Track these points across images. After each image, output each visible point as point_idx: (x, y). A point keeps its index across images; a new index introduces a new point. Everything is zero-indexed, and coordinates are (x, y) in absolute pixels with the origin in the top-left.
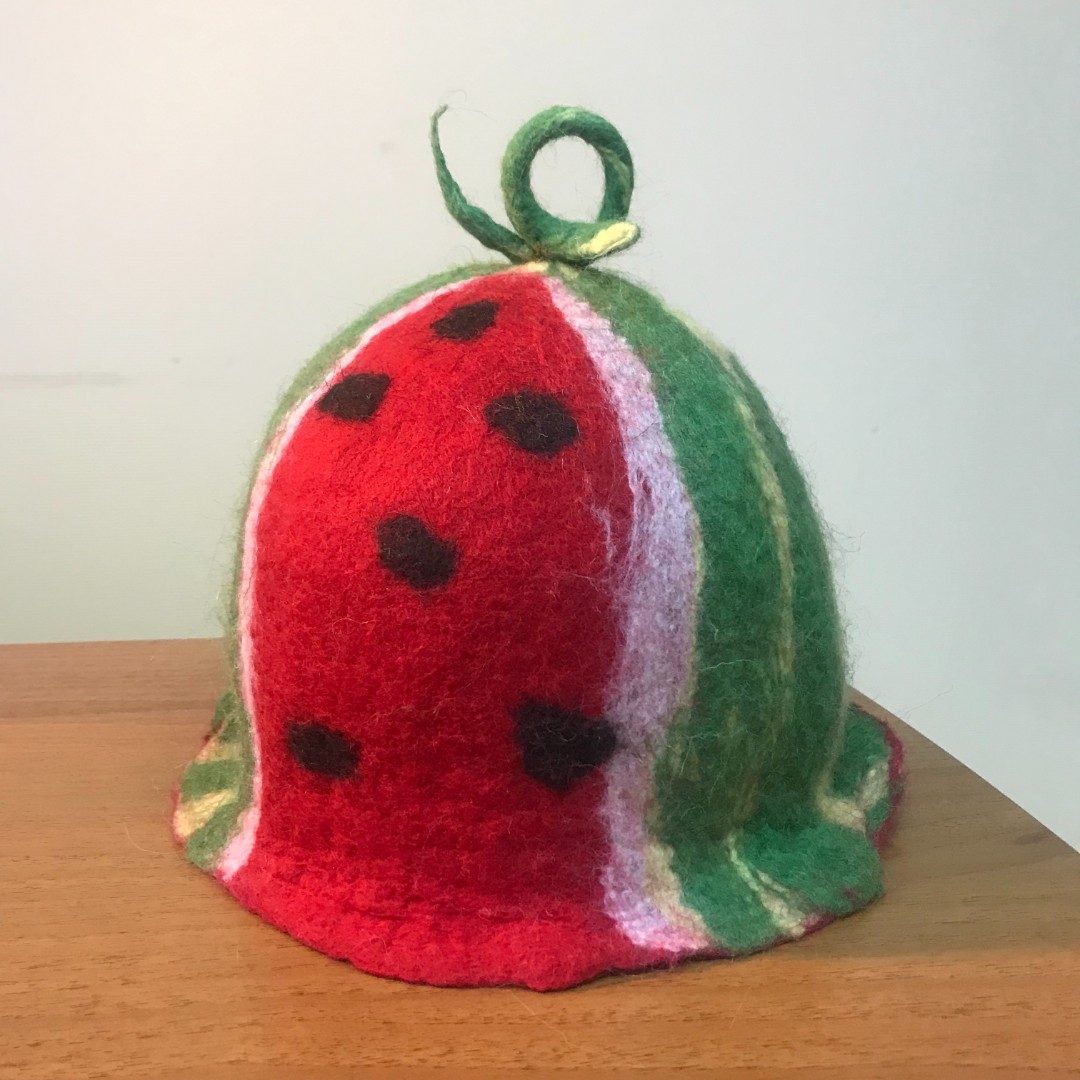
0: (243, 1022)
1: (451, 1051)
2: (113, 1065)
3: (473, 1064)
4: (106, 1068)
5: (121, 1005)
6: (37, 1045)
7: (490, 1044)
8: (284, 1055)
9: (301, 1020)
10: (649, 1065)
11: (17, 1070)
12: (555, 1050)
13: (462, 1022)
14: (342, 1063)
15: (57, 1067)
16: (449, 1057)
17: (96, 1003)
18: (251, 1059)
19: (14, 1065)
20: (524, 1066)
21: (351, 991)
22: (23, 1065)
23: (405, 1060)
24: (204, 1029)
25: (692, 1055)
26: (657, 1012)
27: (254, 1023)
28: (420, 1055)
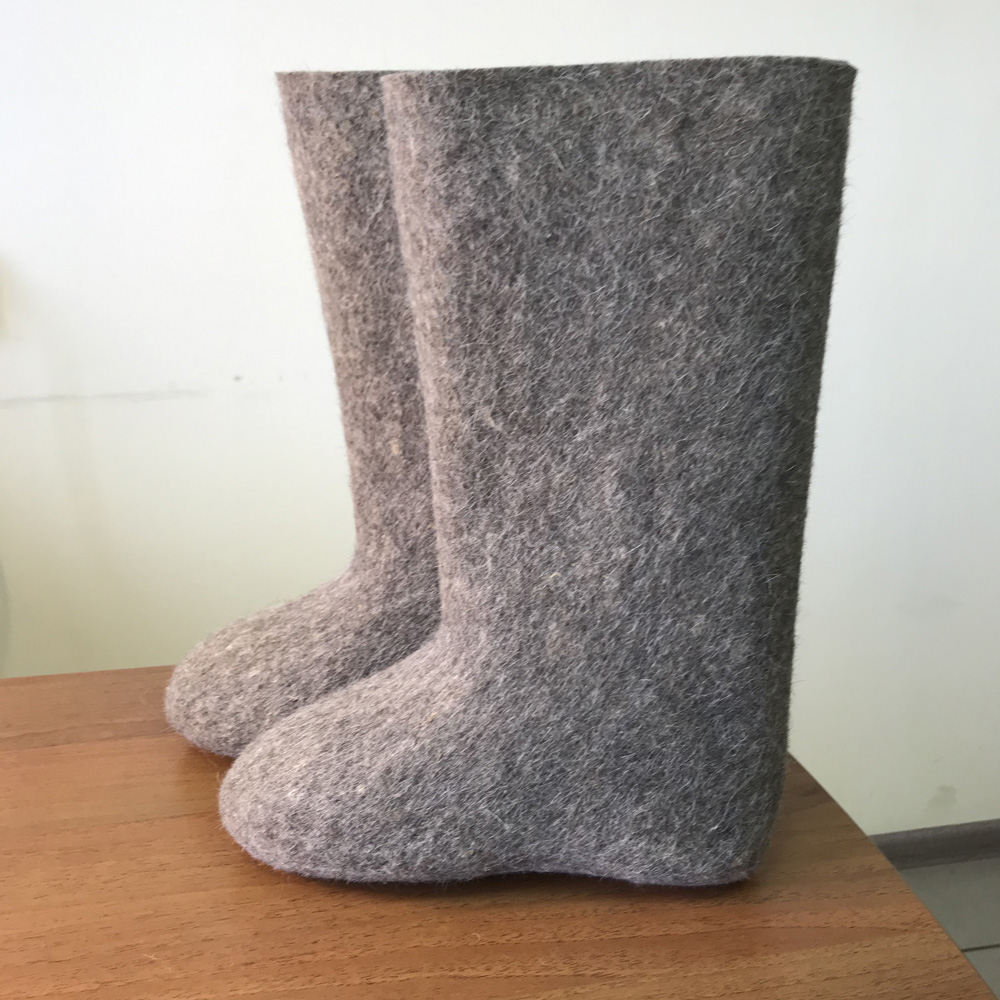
1: (520, 935)
2: (360, 950)
4: (356, 952)
5: (349, 919)
6: (316, 942)
7: (539, 930)
8: (440, 942)
10: (616, 937)
12: (571, 931)
15: (332, 953)
16: (521, 938)
18: (426, 944)
25: (638, 930)
27: (420, 926)
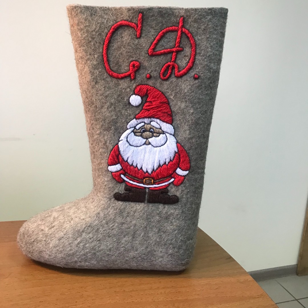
0: (108, 297)
3: (146, 301)
9: (117, 296)
11: (75, 306)
13: (142, 295)
14: (126, 302)
17: (83, 295)
19: (74, 305)
20: (153, 301)
21: (123, 291)
22: (76, 305)
23: (135, 301)
24: (102, 298)
26: (172, 291)
28: (137, 300)
